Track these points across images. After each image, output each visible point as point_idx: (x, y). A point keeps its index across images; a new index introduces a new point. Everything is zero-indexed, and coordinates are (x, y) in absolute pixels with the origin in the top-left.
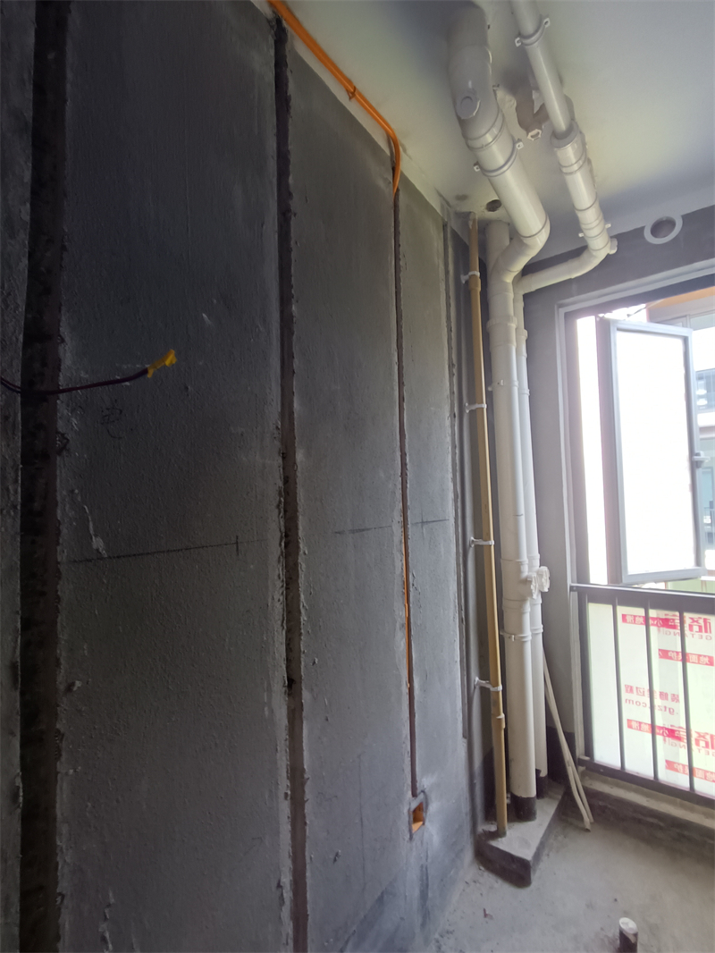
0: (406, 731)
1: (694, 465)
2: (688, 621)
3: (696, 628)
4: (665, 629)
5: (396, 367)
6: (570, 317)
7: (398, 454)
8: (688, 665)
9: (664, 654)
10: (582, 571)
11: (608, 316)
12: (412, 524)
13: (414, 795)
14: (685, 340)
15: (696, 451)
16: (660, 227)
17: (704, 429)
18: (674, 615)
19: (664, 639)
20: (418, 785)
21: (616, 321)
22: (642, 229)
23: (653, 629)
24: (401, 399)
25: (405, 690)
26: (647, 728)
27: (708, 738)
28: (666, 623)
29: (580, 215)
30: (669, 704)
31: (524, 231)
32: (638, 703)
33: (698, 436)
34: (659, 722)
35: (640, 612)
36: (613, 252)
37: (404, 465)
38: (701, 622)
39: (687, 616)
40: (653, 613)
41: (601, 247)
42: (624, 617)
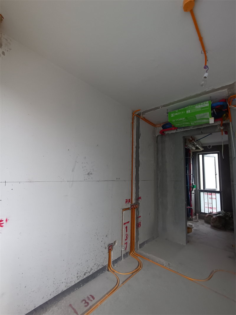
6: (198, 155)
8: (212, 199)
10: (200, 187)
11: (204, 155)
14: (215, 157)
16: (209, 146)
18: (211, 193)
19: (210, 196)
23: (208, 195)
26: (208, 207)
27: (215, 208)
38: (214, 194)
40: (208, 193)
41: (201, 149)
42: (205, 194)
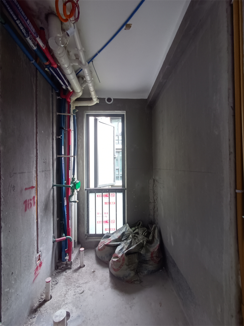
0: (35, 234)
1: (114, 158)
2: (110, 194)
3: (112, 196)
4: (106, 197)
5: (35, 123)
6: (88, 116)
7: (35, 150)
8: (110, 205)
9: (106, 203)
10: (88, 185)
11: (97, 118)
12: (39, 172)
13: (38, 253)
14: (114, 127)
15: (115, 155)
16: (109, 100)
17: (117, 149)
18: (107, 194)
19: (106, 200)
20: (39, 249)
21: (99, 119)
22: (105, 98)
23: (104, 198)
24: (37, 133)
25: (35, 221)
26: (101, 222)
27: (113, 221)
28: (106, 196)
29: (91, 92)
30: (106, 215)
31: (76, 91)
32: (100, 217)
33: (115, 151)
34: (103, 220)
35: (101, 194)
36: (98, 102)
37: (37, 153)
38: (113, 194)
39: (110, 193)
40: (104, 194)
41: (95, 101)
42: (98, 195)
